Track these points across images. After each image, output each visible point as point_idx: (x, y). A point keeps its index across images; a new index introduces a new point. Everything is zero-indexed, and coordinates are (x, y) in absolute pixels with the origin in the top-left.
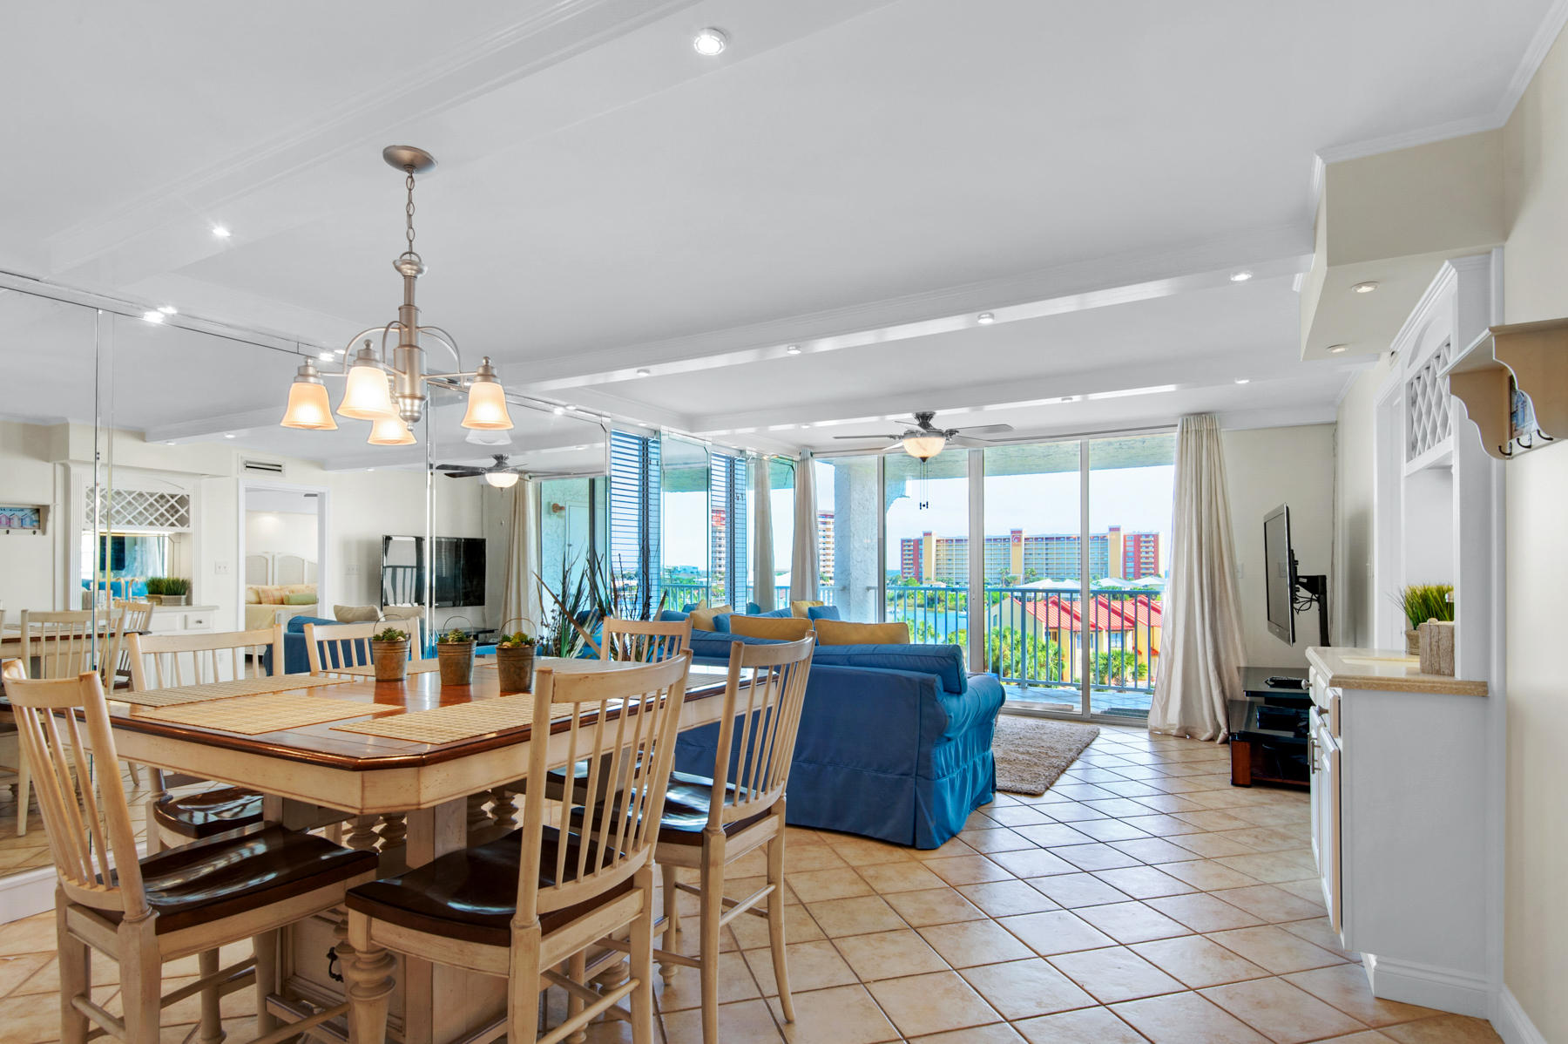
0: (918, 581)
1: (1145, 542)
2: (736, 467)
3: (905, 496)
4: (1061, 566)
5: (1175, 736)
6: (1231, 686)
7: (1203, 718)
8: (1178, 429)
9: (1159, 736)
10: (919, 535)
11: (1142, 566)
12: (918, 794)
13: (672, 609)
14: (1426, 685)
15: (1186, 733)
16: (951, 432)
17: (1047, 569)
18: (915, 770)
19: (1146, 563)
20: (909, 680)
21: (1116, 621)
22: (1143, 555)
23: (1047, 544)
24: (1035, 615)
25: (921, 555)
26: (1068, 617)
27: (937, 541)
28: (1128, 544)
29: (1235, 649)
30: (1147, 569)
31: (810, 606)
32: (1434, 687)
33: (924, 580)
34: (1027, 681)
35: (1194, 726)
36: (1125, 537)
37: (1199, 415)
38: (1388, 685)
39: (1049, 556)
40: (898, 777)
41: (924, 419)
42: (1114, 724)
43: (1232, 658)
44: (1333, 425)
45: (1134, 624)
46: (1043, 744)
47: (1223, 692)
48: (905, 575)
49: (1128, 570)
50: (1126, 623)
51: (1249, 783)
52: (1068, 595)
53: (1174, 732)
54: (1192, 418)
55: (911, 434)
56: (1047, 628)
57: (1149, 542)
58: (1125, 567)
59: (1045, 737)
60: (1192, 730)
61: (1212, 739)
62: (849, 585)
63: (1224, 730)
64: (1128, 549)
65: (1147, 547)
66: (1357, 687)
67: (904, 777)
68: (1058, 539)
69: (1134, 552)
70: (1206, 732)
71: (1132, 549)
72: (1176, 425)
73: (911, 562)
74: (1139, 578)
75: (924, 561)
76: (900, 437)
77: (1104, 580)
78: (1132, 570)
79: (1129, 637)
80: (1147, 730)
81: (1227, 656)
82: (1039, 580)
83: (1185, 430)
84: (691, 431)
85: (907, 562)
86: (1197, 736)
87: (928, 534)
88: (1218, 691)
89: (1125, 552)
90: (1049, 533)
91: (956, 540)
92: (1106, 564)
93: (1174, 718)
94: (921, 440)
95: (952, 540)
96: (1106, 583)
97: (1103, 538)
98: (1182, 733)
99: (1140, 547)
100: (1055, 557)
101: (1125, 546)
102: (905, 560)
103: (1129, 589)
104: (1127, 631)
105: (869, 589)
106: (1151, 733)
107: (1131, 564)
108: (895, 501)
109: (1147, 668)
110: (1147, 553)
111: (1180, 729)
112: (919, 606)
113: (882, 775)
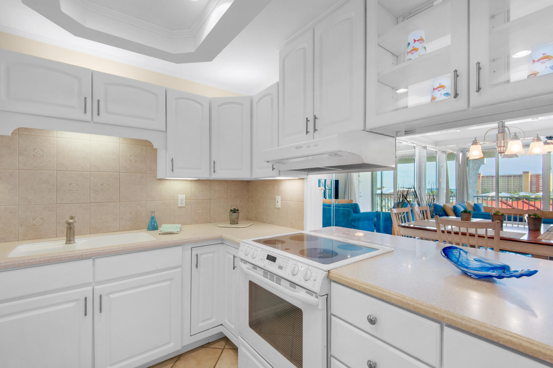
3: (484, 164)
13: (438, 204)
28: (533, 178)
36: (531, 175)
49: (532, 189)
52: (506, 199)
69: (536, 181)
74: (537, 193)
77: (521, 193)
78: (535, 189)
89: (531, 181)
92: (521, 186)
97: (520, 176)
99: (539, 180)
101: (531, 179)
103: (534, 197)
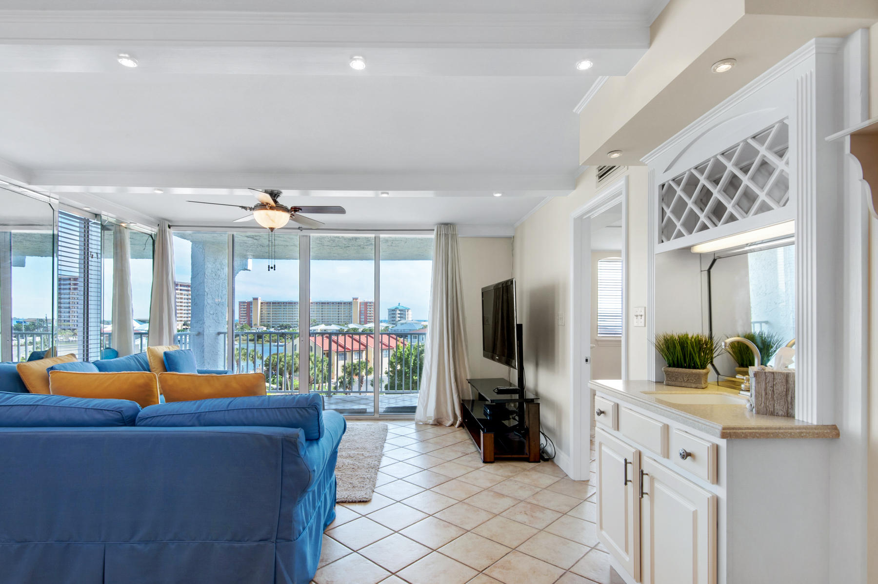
0: (249, 326)
1: (370, 306)
2: (90, 228)
3: (247, 270)
4: (329, 318)
5: (432, 425)
6: (462, 390)
7: (447, 412)
8: (435, 232)
9: (422, 427)
10: (250, 299)
11: (368, 318)
12: (278, 557)
14: (795, 431)
15: (438, 423)
16: (296, 209)
17: (322, 319)
18: (275, 534)
19: (370, 316)
20: (270, 438)
21: (356, 346)
22: (368, 312)
23: (322, 306)
24: (315, 342)
25: (252, 311)
26: (336, 345)
27: (261, 303)
28: (362, 306)
29: (465, 368)
30: (370, 319)
31: (166, 350)
32: (802, 433)
33: (253, 325)
34: (332, 392)
35: (442, 417)
36: (360, 303)
37: (446, 224)
38: (768, 433)
39: (323, 313)
40: (255, 544)
41: (274, 195)
42: (394, 420)
43: (463, 375)
44: (511, 240)
45: (366, 347)
46: (357, 446)
47: (459, 395)
48: (241, 323)
49: (361, 320)
50: (362, 347)
51: (493, 461)
53: (431, 422)
54: (443, 226)
55: (263, 206)
56: (323, 350)
57: (371, 306)
58: (360, 318)
59: (356, 438)
60: (440, 420)
61: (452, 425)
62: (203, 331)
63: (460, 419)
64: (362, 309)
65: (370, 308)
66: (744, 437)
67: (262, 543)
68: (328, 303)
69: (365, 311)
70: (449, 420)
71: (363, 309)
72: (434, 230)
73: (245, 315)
74: (366, 324)
75: (253, 314)
76: (251, 209)
77: (351, 324)
78: (363, 320)
79: (364, 353)
80: (414, 422)
81: (460, 374)
82: (318, 325)
83: (439, 233)
84: (30, 183)
85: (243, 315)
86: (443, 423)
87: (256, 299)
88: (456, 395)
89: (360, 311)
90: (323, 300)
91: (273, 303)
92: (351, 316)
93: (431, 412)
94: (270, 212)
95: (270, 303)
96: (351, 326)
97: (350, 303)
98: (436, 423)
99: (367, 308)
100: (326, 312)
101: (360, 308)
102: (242, 314)
103: (363, 330)
104: (363, 351)
105: (219, 333)
106: (416, 424)
107: (363, 317)
108: (239, 272)
109: (373, 369)
110: (370, 311)
111: (434, 420)
112: (250, 340)
113: (237, 545)
